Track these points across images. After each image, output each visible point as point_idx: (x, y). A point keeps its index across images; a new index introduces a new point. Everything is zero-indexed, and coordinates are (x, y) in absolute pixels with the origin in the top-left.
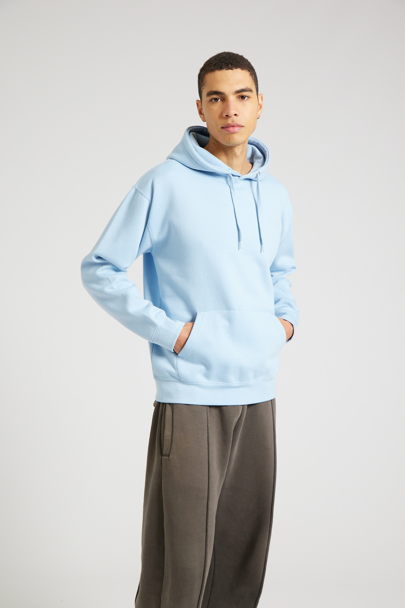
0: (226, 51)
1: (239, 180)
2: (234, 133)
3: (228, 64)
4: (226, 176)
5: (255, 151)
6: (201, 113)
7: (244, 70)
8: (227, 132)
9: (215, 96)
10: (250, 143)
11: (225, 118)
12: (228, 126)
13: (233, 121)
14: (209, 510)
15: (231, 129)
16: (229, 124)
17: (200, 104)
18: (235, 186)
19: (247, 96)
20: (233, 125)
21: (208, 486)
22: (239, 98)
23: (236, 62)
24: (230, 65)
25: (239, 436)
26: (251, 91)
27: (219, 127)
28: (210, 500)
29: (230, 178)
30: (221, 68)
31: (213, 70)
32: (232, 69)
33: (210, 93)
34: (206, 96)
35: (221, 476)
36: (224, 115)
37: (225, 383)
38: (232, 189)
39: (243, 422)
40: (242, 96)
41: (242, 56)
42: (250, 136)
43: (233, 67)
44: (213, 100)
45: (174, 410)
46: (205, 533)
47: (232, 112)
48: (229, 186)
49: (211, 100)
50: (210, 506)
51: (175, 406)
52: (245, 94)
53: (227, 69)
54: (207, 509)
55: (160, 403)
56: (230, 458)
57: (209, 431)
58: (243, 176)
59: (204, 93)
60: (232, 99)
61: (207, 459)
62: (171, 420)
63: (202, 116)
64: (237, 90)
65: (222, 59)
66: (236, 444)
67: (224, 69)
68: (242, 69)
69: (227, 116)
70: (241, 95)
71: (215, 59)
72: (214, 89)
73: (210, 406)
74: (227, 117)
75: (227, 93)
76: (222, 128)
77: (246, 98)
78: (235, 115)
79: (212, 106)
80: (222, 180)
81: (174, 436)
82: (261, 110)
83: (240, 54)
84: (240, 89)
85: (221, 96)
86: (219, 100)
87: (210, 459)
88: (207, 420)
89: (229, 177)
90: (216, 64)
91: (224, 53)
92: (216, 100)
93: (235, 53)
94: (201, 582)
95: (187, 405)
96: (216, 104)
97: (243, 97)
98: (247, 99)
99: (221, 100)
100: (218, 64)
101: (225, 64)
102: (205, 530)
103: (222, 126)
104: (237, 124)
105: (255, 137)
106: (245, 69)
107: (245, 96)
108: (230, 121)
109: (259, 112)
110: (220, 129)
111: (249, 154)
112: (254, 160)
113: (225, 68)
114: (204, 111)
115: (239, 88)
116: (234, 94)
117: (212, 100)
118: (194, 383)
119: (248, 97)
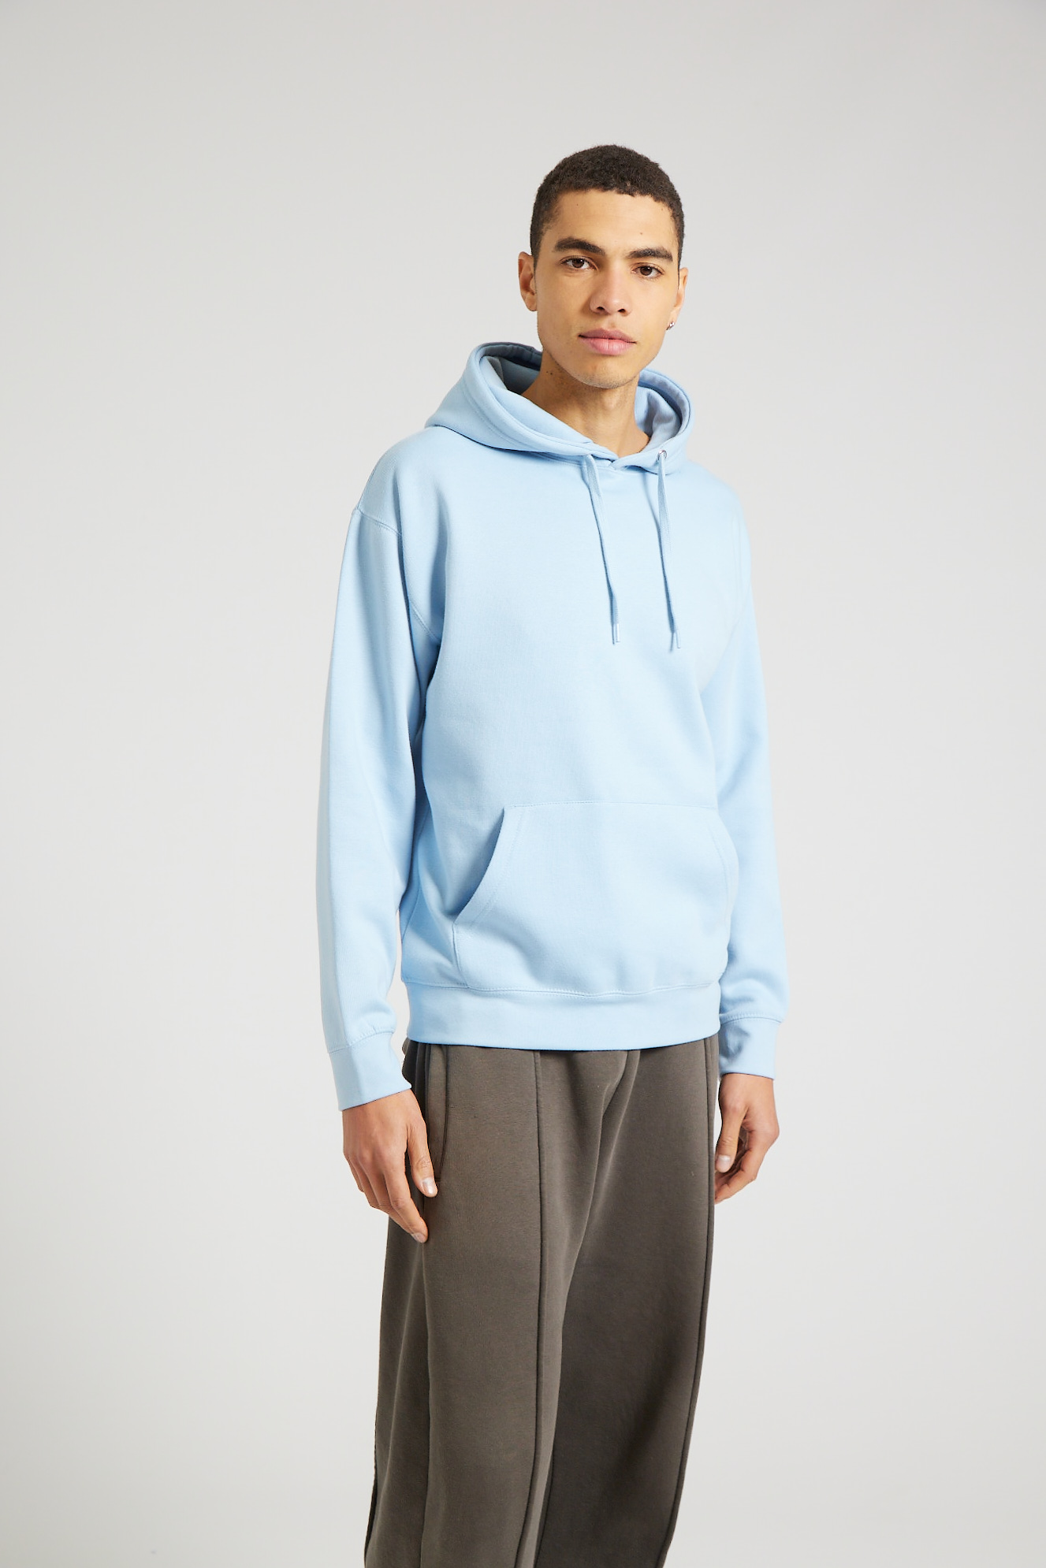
0: (619, 144)
1: (612, 469)
2: (610, 355)
3: (623, 179)
4: (578, 460)
5: (656, 402)
6: (525, 286)
7: (661, 203)
8: (593, 350)
9: (576, 253)
10: (643, 384)
11: (596, 313)
12: (598, 335)
13: (613, 326)
14: (545, 1317)
15: (605, 345)
16: (602, 331)
17: (530, 263)
18: (603, 483)
19: (657, 270)
20: (612, 334)
21: (541, 1256)
22: (635, 270)
23: (644, 179)
24: (629, 185)
25: (619, 1130)
26: (668, 257)
27: (575, 332)
28: (546, 1293)
29: (589, 464)
30: (605, 186)
31: (581, 187)
32: (632, 195)
33: (565, 244)
34: (552, 249)
35: (575, 1231)
36: (594, 307)
37: (580, 993)
38: (593, 493)
39: (630, 1094)
40: (644, 265)
41: (656, 165)
42: (647, 367)
43: (635, 191)
44: (570, 263)
45: (450, 1063)
46: (535, 1376)
47: (616, 302)
48: (586, 484)
49: (565, 262)
50: (546, 1308)
51: (452, 1052)
52: (652, 262)
53: (620, 193)
54: (539, 1315)
55: (418, 1043)
56: (596, 1186)
57: (542, 1116)
58: (620, 459)
59: (549, 239)
60: (620, 268)
61: (538, 1187)
62: (442, 1089)
63: (528, 295)
64: (636, 250)
65: (610, 164)
66: (611, 1151)
67: (611, 188)
68: (657, 199)
69: (601, 308)
70: (644, 263)
71: (592, 159)
72: (580, 235)
73: (543, 1052)
74: (598, 311)
75: (609, 253)
76: (581, 336)
77: (654, 273)
78: (622, 311)
79: (565, 277)
80: (571, 470)
81: (450, 1129)
82: (678, 308)
83: (653, 159)
84: (644, 248)
85: (593, 255)
86: (585, 266)
87: (545, 1188)
88: (537, 1088)
89: (585, 463)
90: (593, 172)
91: (614, 148)
92: (578, 263)
93: (640, 152)
94: (526, 1504)
95: (484, 1050)
96: (576, 274)
97: (645, 270)
98: (657, 277)
99: (591, 266)
100: (599, 175)
101: (616, 178)
102: (536, 1369)
103: (583, 332)
104: (620, 333)
105: (660, 368)
106: (663, 201)
107: (652, 268)
108: (604, 324)
109: (674, 312)
110: (576, 338)
111: (641, 412)
112: (655, 425)
113: (615, 189)
114: (537, 284)
115: (642, 244)
116: (627, 258)
117: (567, 261)
118: (501, 993)
119: (659, 272)
